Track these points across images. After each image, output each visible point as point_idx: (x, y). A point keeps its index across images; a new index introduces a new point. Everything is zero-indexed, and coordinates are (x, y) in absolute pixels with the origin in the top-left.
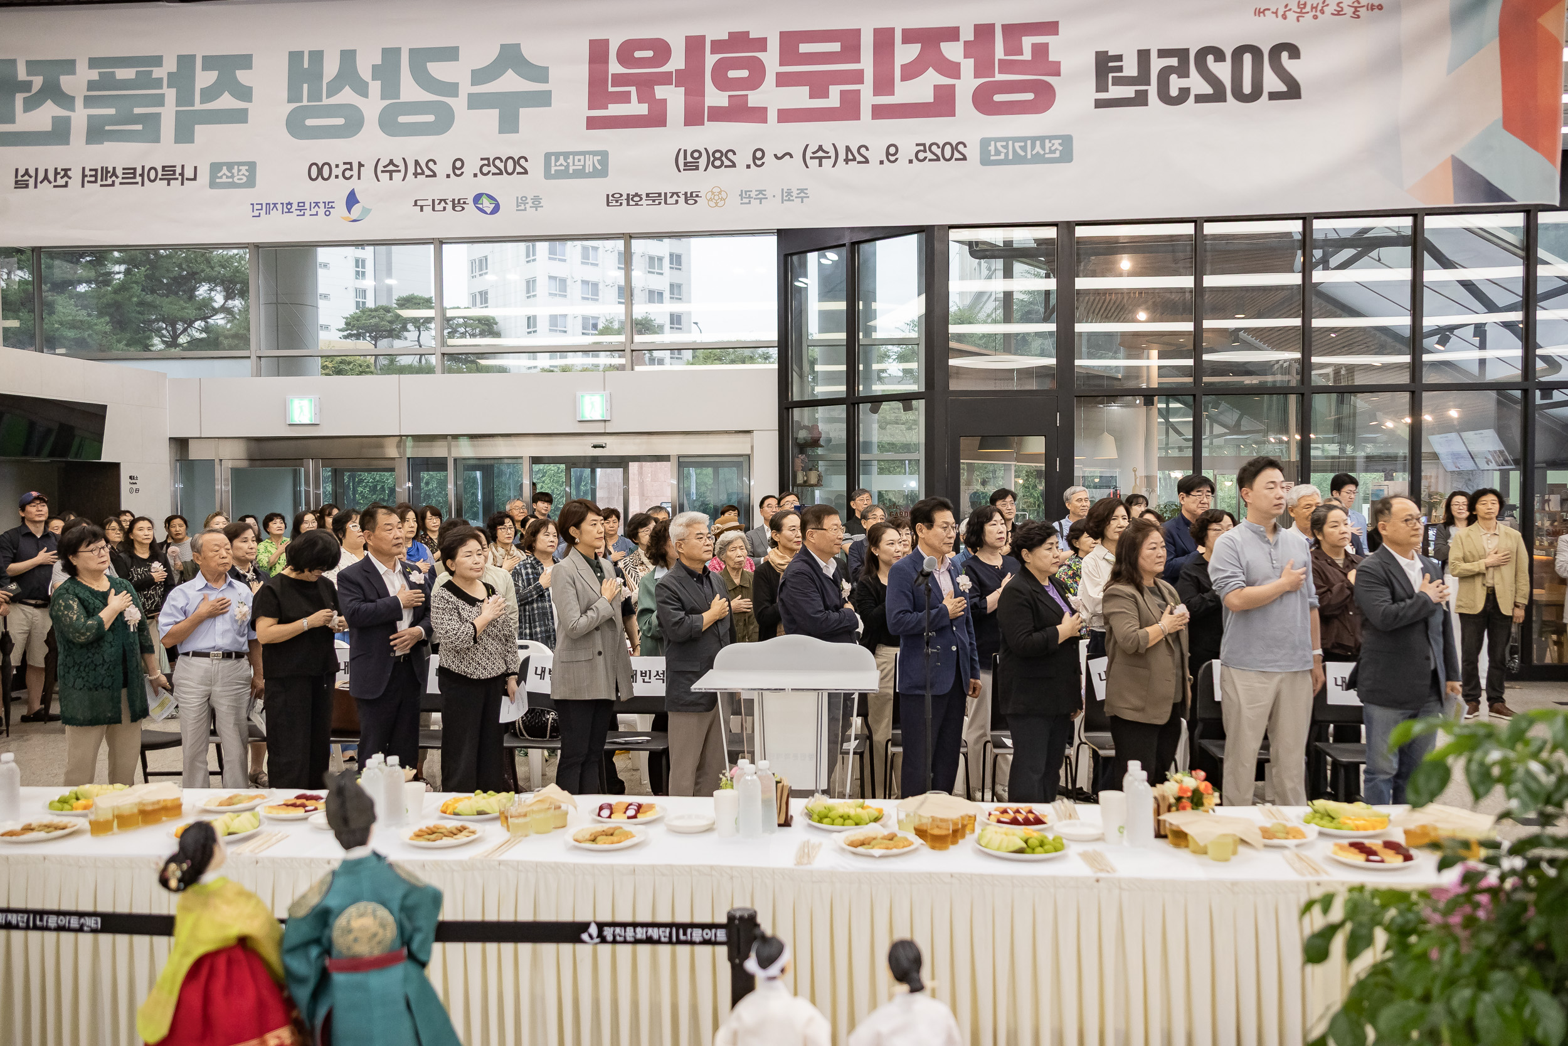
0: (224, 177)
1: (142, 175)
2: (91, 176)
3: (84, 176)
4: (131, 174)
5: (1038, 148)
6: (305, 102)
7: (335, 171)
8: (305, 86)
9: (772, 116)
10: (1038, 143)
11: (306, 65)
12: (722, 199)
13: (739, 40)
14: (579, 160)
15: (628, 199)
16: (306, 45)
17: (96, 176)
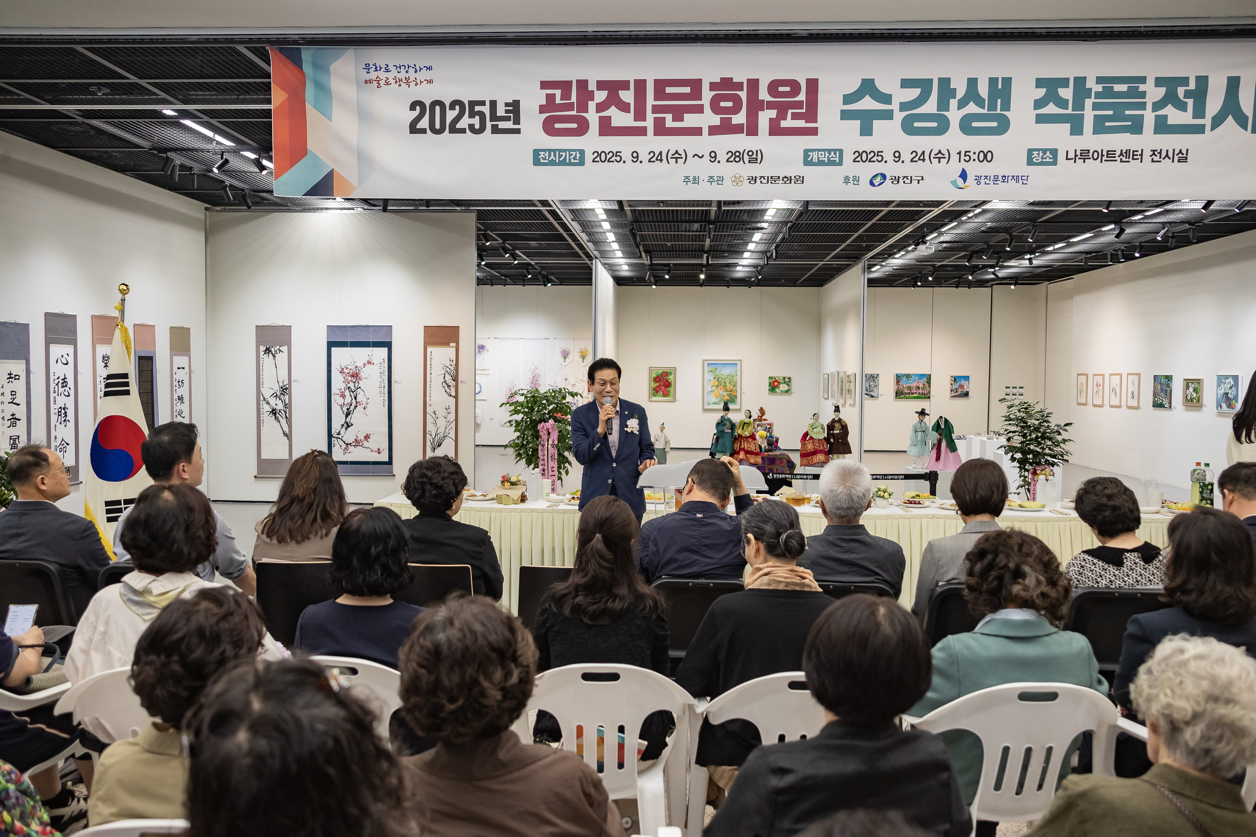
0: (1048, 158)
1: (1102, 155)
2: (1137, 155)
3: (1141, 155)
4: (1110, 155)
5: (552, 157)
6: (999, 111)
7: (975, 157)
8: (999, 101)
9: (705, 131)
10: (552, 153)
11: (1000, 87)
12: (734, 181)
13: (727, 83)
14: (821, 155)
15: (791, 180)
16: (1000, 75)
17: (1134, 155)
